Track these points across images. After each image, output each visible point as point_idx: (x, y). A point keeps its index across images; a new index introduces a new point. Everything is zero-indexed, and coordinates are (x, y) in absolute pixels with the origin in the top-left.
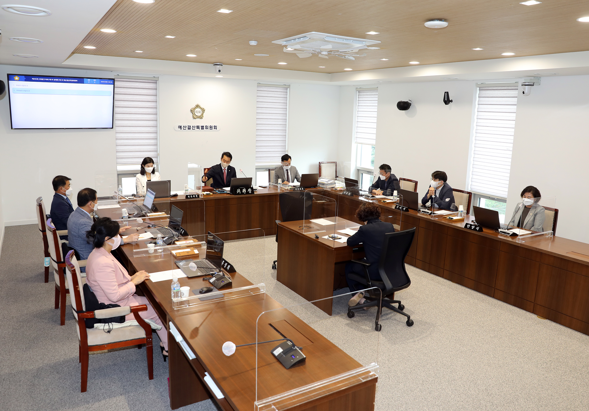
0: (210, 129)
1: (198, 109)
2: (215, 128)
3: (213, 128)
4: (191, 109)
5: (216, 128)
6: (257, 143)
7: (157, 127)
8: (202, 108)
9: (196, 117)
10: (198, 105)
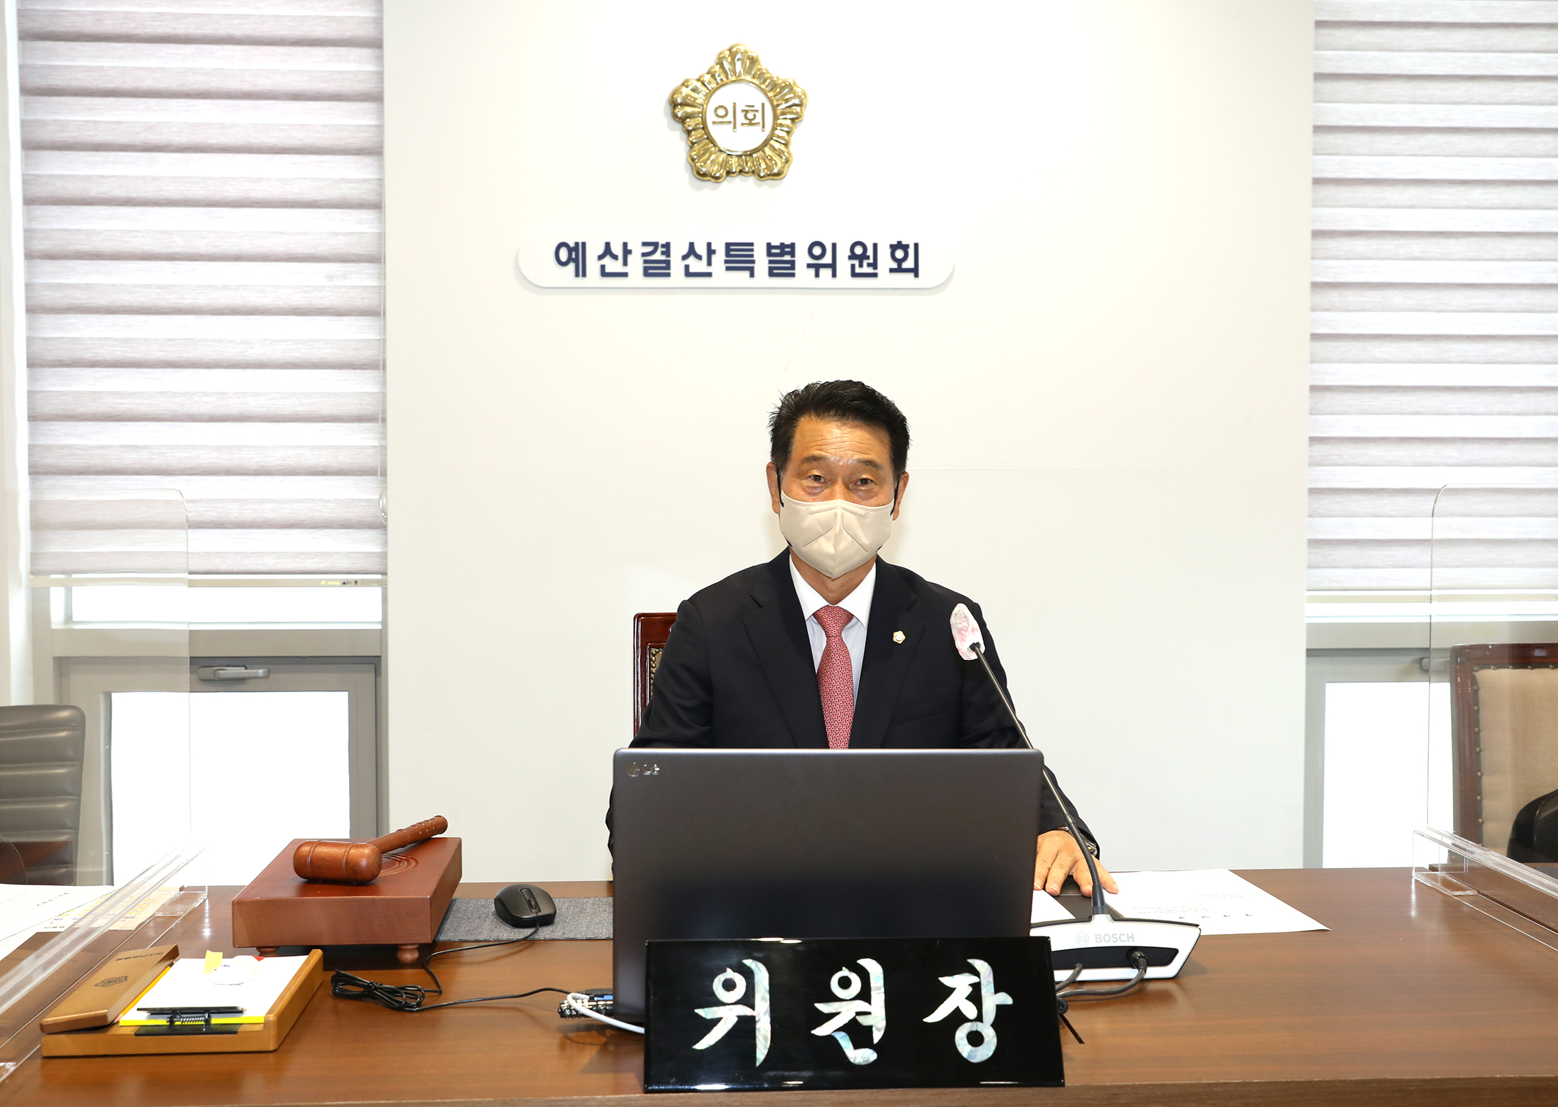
0: (854, 274)
1: (745, 94)
2: (900, 262)
3: (885, 262)
4: (676, 91)
5: (910, 264)
6: (1327, 414)
7: (385, 263)
8: (777, 77)
9: (726, 165)
10: (742, 53)
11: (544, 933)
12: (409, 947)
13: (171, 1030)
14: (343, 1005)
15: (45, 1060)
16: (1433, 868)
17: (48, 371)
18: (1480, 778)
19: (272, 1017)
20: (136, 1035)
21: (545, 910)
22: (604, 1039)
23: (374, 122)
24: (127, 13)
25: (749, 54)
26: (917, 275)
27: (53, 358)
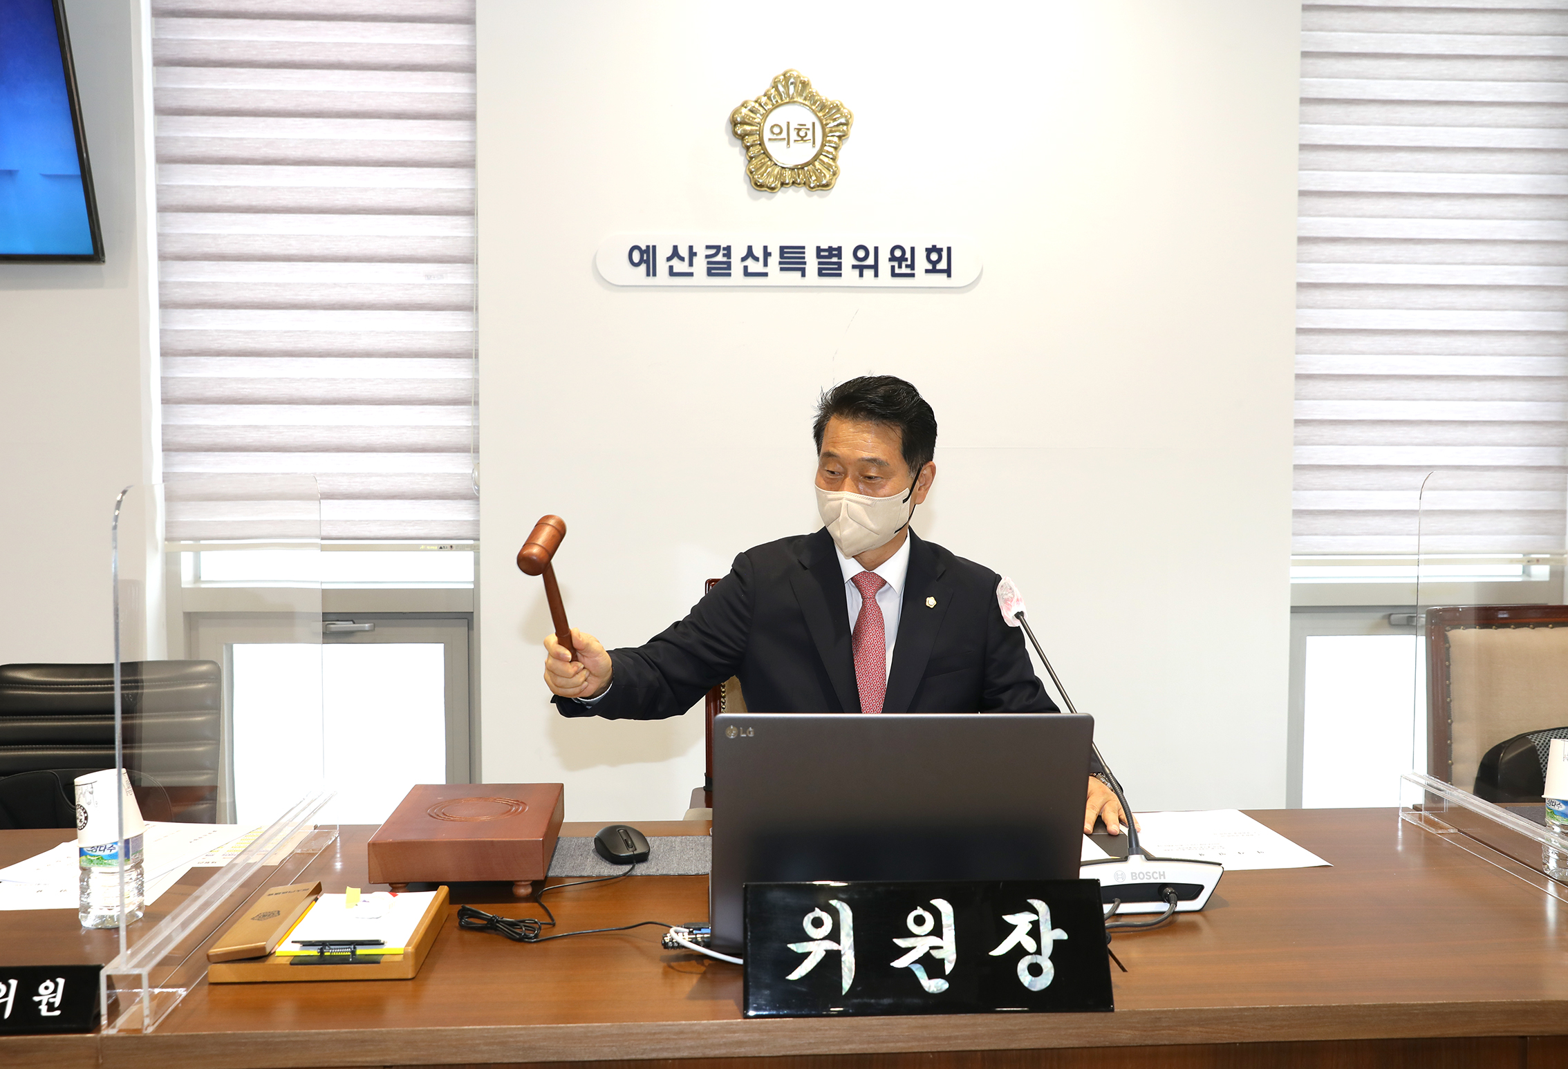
0: (894, 274)
1: (797, 115)
2: (934, 263)
3: (921, 263)
4: (736, 112)
5: (943, 265)
6: (1309, 399)
7: (477, 263)
8: (826, 99)
9: (780, 177)
10: (794, 78)
11: (641, 869)
12: (523, 883)
13: (322, 960)
14: (468, 936)
15: (212, 986)
16: (1416, 808)
17: (179, 360)
18: (1450, 724)
19: (410, 949)
20: (291, 964)
21: (640, 849)
22: (703, 969)
23: (467, 138)
24: (249, 41)
25: (802, 79)
26: (949, 276)
27: (183, 348)
